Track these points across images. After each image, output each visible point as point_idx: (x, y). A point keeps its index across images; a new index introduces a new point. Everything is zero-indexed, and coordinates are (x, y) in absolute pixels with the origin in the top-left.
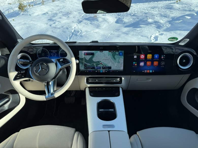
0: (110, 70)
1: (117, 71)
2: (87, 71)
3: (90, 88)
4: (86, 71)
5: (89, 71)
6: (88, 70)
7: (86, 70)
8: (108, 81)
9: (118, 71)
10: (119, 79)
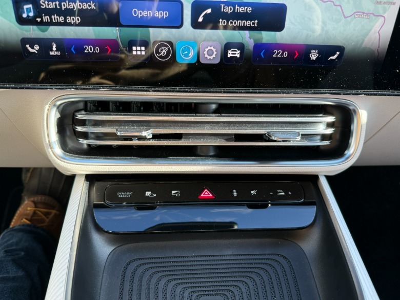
0: (267, 37)
1: (333, 49)
2: (45, 44)
3: (97, 185)
4: (32, 42)
5: (62, 44)
6: (54, 32)
7: (32, 31)
8: (239, 137)
9: (341, 49)
10: (331, 119)
